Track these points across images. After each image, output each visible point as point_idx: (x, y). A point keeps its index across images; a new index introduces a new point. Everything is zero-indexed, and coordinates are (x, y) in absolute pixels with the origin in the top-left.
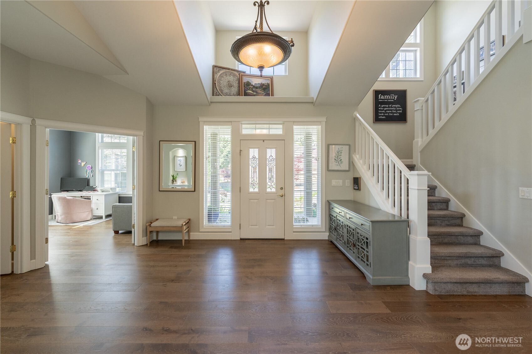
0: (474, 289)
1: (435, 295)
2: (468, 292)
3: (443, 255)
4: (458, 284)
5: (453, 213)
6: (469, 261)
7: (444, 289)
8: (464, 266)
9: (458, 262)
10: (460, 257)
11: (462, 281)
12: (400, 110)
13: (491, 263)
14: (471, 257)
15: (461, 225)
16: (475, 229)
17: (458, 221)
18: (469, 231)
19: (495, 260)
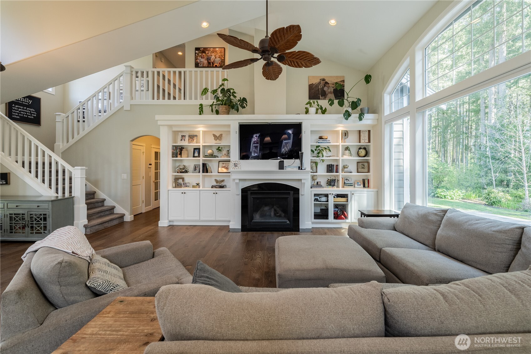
0: (107, 225)
1: (91, 234)
2: (104, 227)
3: (91, 213)
4: (100, 225)
5: (89, 192)
6: (102, 214)
7: (94, 230)
8: (101, 217)
9: (98, 216)
10: (98, 213)
11: (102, 222)
12: (35, 114)
13: (111, 213)
14: (103, 212)
15: (94, 198)
16: (102, 199)
17: (92, 196)
18: (100, 199)
19: (112, 210)
